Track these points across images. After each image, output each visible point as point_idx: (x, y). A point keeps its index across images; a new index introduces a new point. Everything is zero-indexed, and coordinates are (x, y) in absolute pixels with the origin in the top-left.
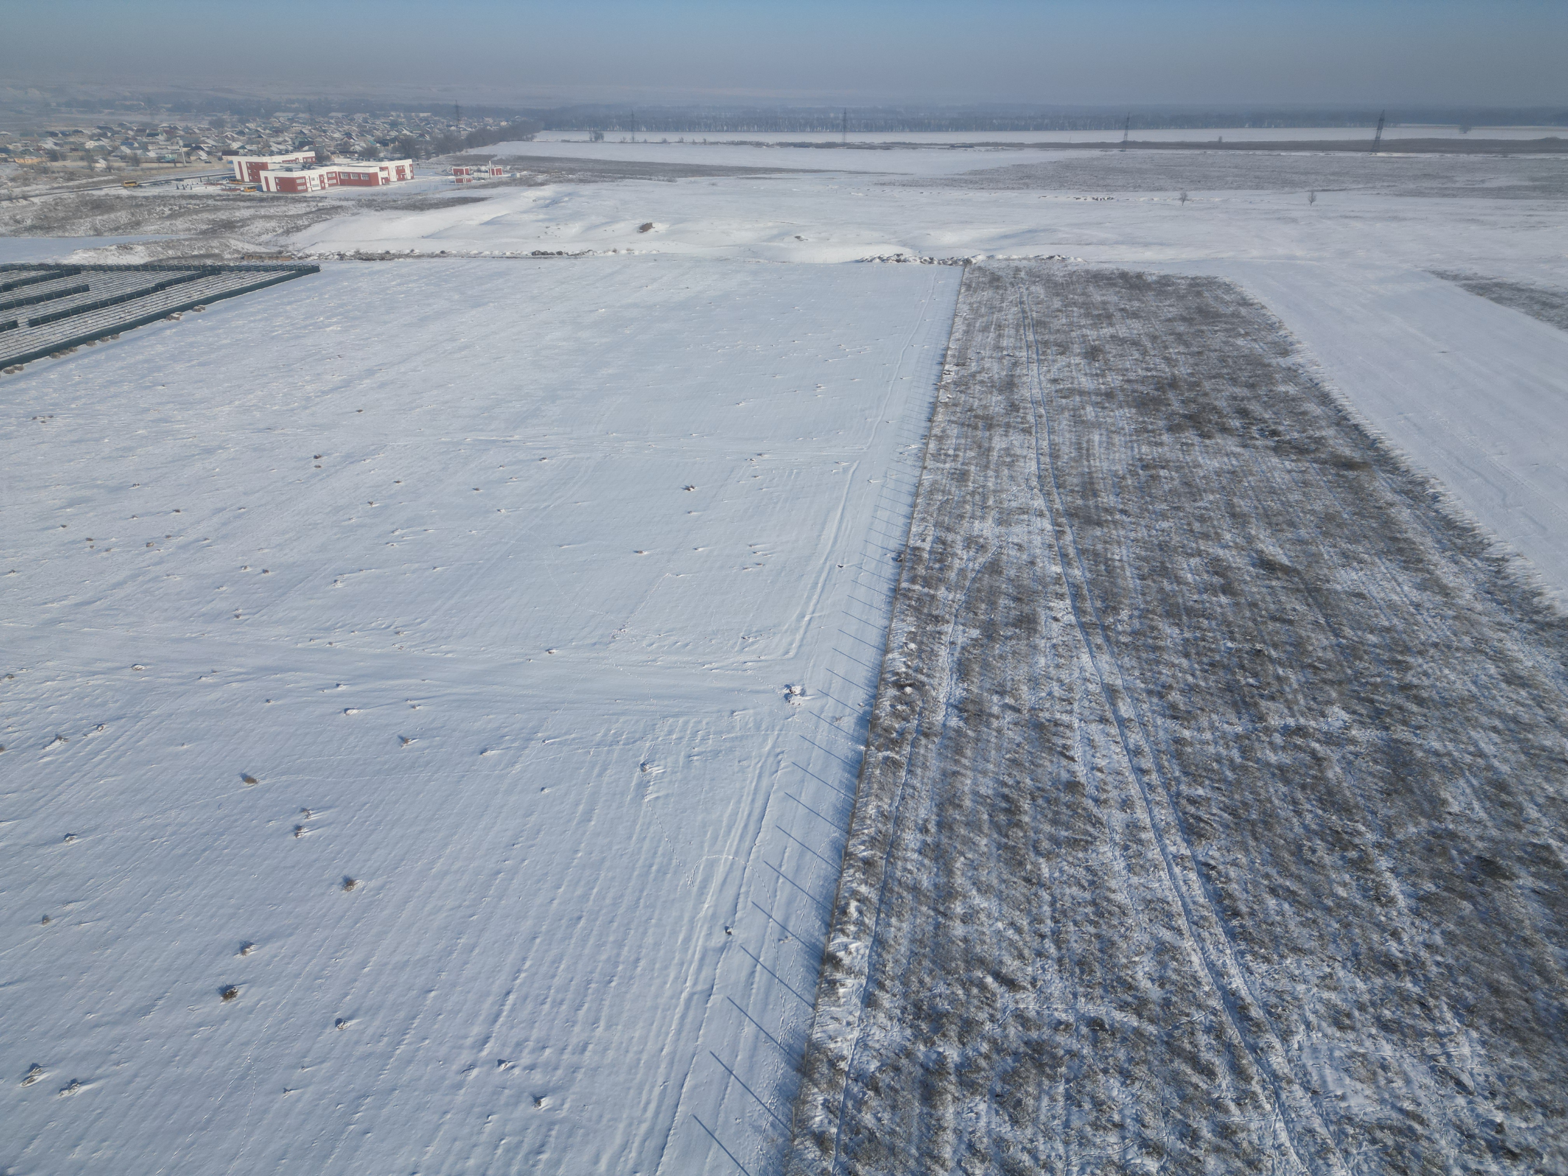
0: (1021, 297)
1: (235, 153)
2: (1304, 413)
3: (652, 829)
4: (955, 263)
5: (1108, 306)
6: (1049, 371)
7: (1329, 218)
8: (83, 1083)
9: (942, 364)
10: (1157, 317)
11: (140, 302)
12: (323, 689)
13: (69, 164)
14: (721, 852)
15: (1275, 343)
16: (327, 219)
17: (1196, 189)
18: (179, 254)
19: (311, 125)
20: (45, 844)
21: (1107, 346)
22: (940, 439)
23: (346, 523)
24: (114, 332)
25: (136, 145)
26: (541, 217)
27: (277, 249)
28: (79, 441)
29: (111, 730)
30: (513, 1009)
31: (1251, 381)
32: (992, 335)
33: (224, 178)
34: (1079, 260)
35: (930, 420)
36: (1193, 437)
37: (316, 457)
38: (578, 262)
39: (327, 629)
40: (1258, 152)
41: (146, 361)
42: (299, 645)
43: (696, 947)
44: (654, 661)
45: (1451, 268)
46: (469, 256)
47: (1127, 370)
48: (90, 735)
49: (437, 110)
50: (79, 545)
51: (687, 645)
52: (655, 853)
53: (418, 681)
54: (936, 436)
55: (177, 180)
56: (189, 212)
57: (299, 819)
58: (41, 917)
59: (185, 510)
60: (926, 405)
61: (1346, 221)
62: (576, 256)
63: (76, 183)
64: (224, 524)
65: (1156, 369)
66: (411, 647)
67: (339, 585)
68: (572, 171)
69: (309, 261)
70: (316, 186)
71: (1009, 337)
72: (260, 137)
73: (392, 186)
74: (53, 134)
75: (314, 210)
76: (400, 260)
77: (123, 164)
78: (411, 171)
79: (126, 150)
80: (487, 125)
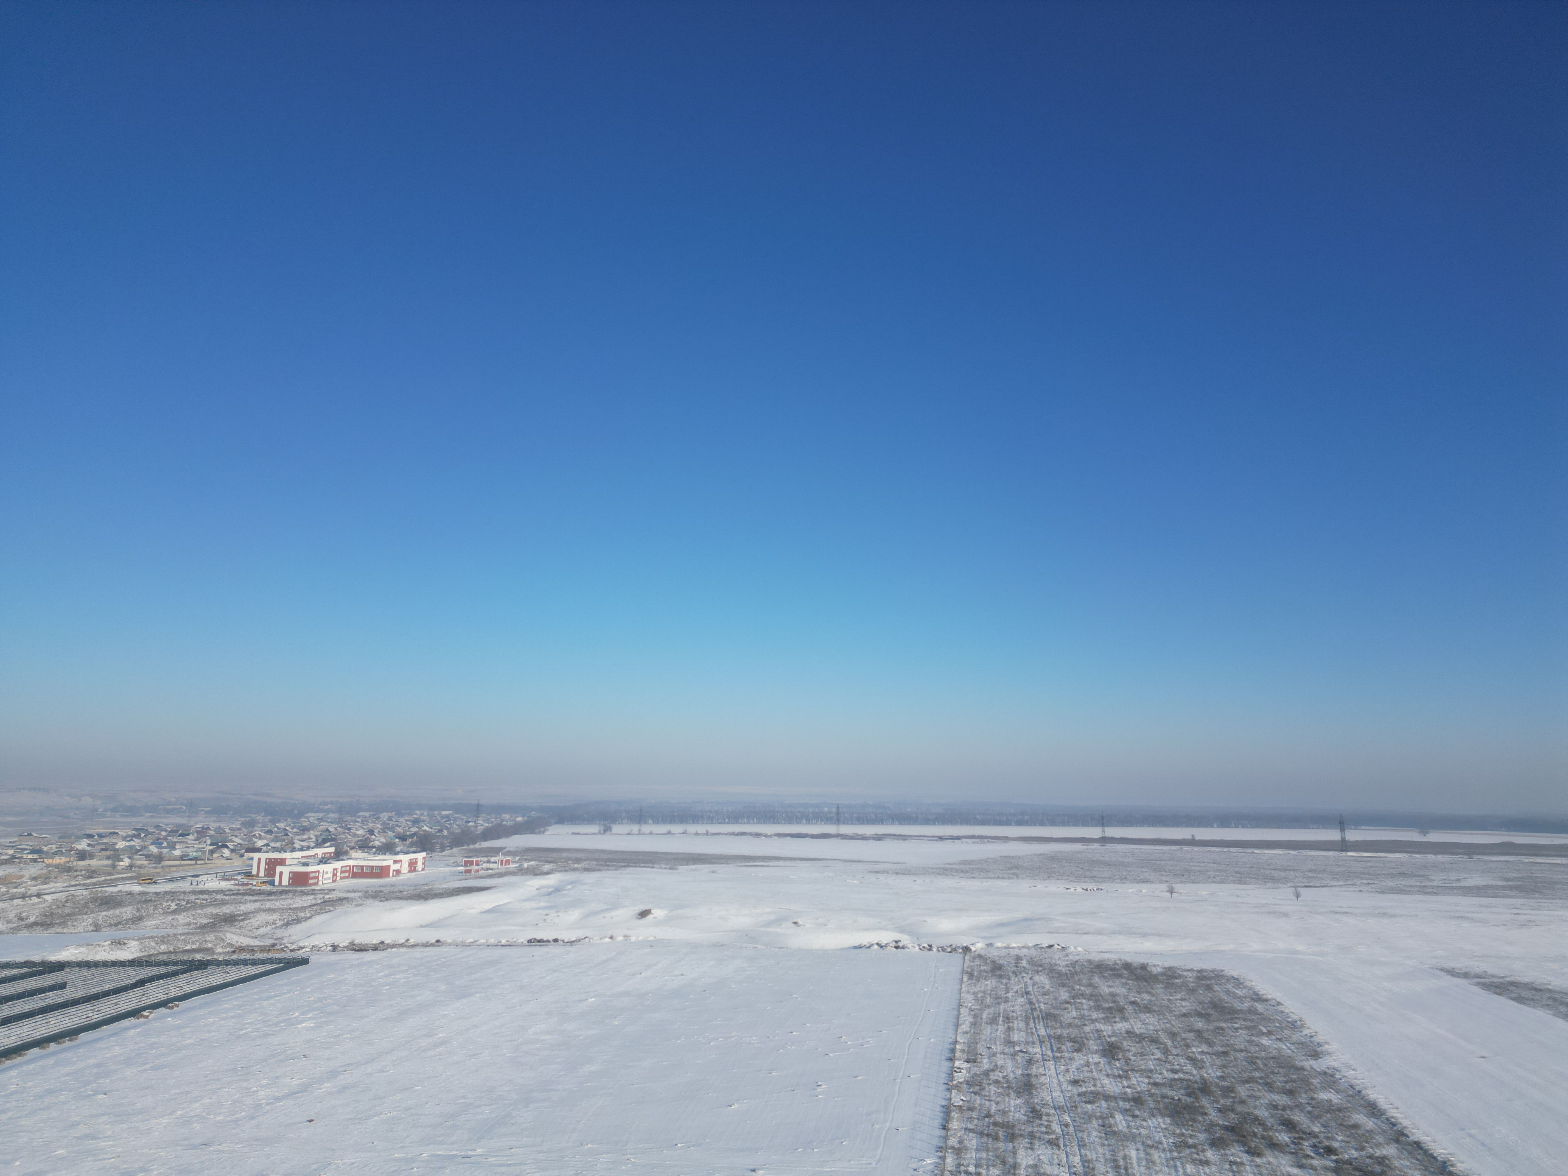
0: (1026, 987)
1: (259, 850)
2: (1356, 1126)
4: (954, 950)
5: (1118, 998)
6: (1067, 1071)
7: (1319, 913)
9: (951, 1060)
10: (1171, 1012)
11: (113, 999)
13: (94, 863)
15: (1302, 1043)
16: (330, 911)
17: (1181, 882)
18: (171, 949)
19: (338, 823)
21: (1125, 1043)
22: (958, 1151)
24: (74, 1033)
25: (165, 844)
26: (542, 904)
27: (272, 942)
31: (1288, 1086)
32: (1001, 1028)
33: (239, 874)
34: (1080, 949)
35: (944, 1128)
36: (1240, 1154)
38: (573, 949)
40: (1232, 850)
45: (1460, 964)
46: (464, 945)
47: (1151, 1071)
49: (458, 808)
54: (952, 1147)
55: (193, 876)
56: (195, 906)
60: (939, 1109)
61: (1337, 916)
62: (571, 943)
63: (94, 880)
65: (1181, 1071)
68: (578, 861)
69: (300, 954)
70: (329, 879)
71: (1020, 1030)
72: (287, 835)
73: (400, 878)
74: (89, 836)
75: (319, 902)
76: (394, 949)
77: (146, 862)
78: (423, 863)
79: (153, 849)
80: (504, 820)
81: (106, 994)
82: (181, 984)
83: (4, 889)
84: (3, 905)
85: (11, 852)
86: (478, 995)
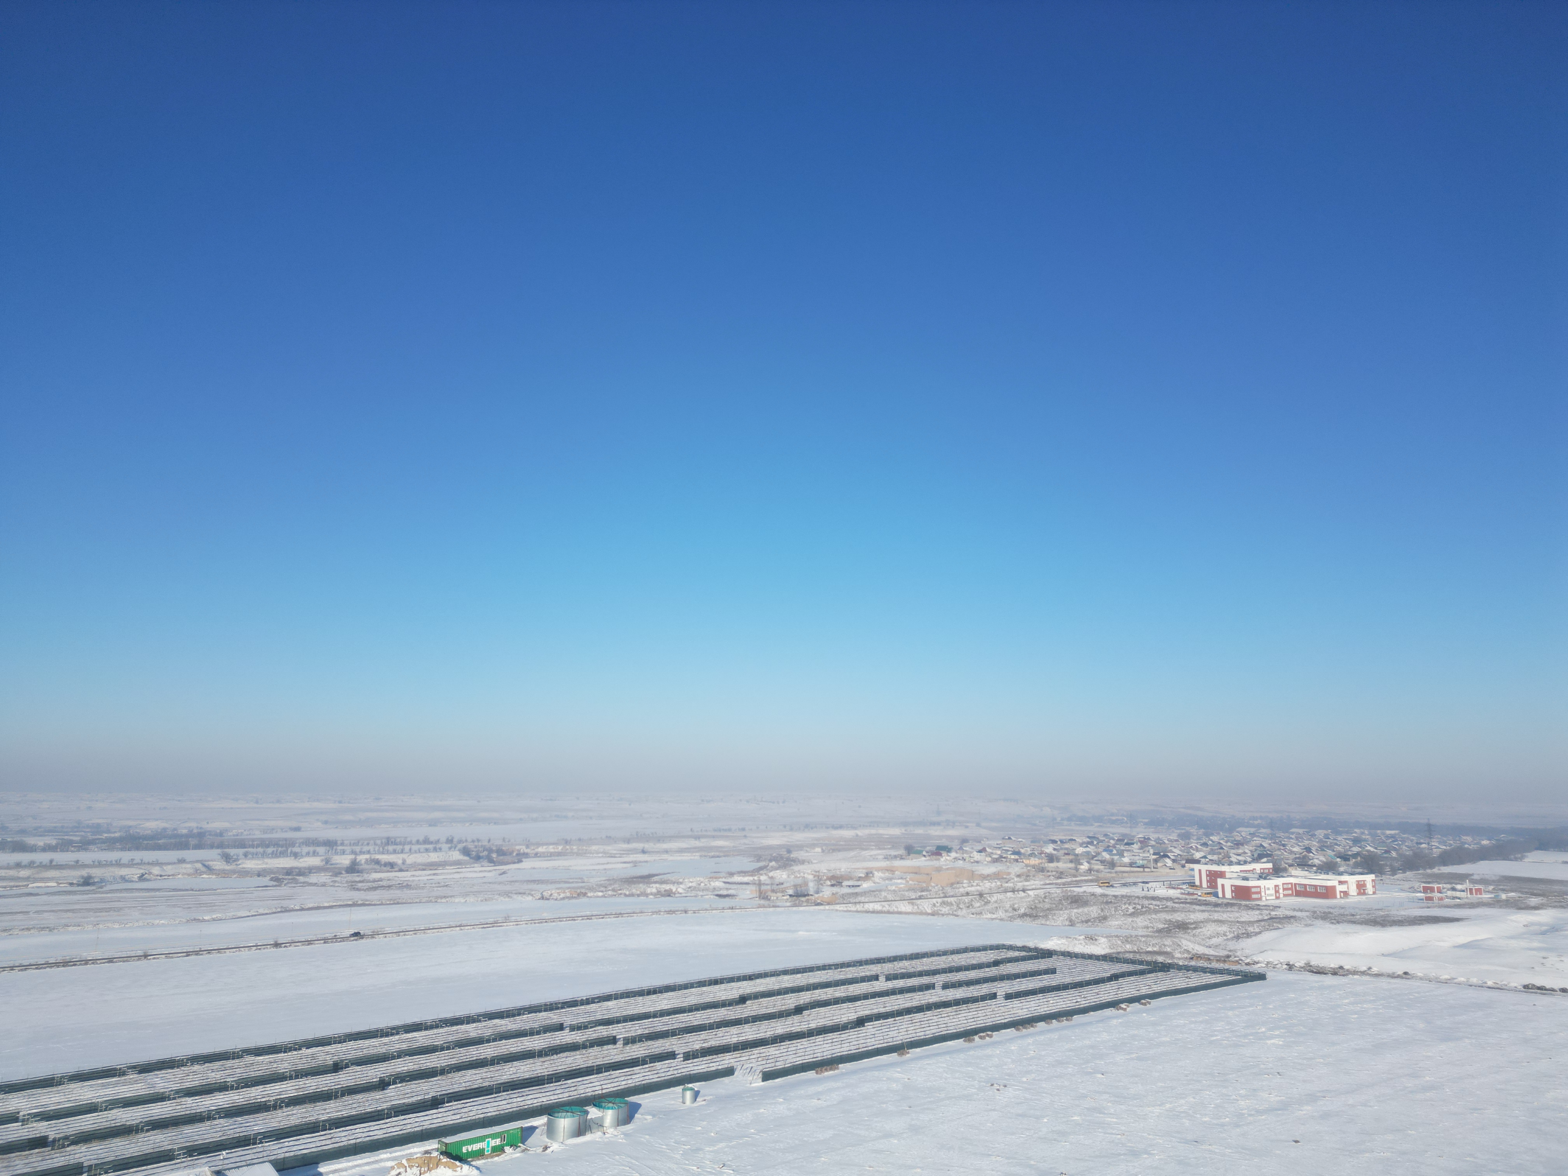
1: (1197, 862)
11: (1095, 989)
13: (1061, 865)
16: (1278, 928)
18: (1136, 949)
19: (1271, 839)
24: (1068, 1014)
25: (1115, 852)
27: (1226, 953)
28: (1023, 1115)
33: (1184, 883)
41: (1092, 1047)
49: (1404, 827)
55: (1143, 882)
56: (1149, 911)
63: (1063, 880)
69: (1256, 969)
70: (1272, 895)
72: (1222, 848)
73: (1350, 900)
74: (1054, 842)
75: (1266, 918)
76: (1355, 977)
77: (1102, 867)
78: (1373, 887)
79: (1106, 856)
80: (1466, 843)
81: (1088, 983)
82: (1149, 983)
83: (999, 883)
84: (1001, 896)
85: (999, 852)
86: (1467, 1041)
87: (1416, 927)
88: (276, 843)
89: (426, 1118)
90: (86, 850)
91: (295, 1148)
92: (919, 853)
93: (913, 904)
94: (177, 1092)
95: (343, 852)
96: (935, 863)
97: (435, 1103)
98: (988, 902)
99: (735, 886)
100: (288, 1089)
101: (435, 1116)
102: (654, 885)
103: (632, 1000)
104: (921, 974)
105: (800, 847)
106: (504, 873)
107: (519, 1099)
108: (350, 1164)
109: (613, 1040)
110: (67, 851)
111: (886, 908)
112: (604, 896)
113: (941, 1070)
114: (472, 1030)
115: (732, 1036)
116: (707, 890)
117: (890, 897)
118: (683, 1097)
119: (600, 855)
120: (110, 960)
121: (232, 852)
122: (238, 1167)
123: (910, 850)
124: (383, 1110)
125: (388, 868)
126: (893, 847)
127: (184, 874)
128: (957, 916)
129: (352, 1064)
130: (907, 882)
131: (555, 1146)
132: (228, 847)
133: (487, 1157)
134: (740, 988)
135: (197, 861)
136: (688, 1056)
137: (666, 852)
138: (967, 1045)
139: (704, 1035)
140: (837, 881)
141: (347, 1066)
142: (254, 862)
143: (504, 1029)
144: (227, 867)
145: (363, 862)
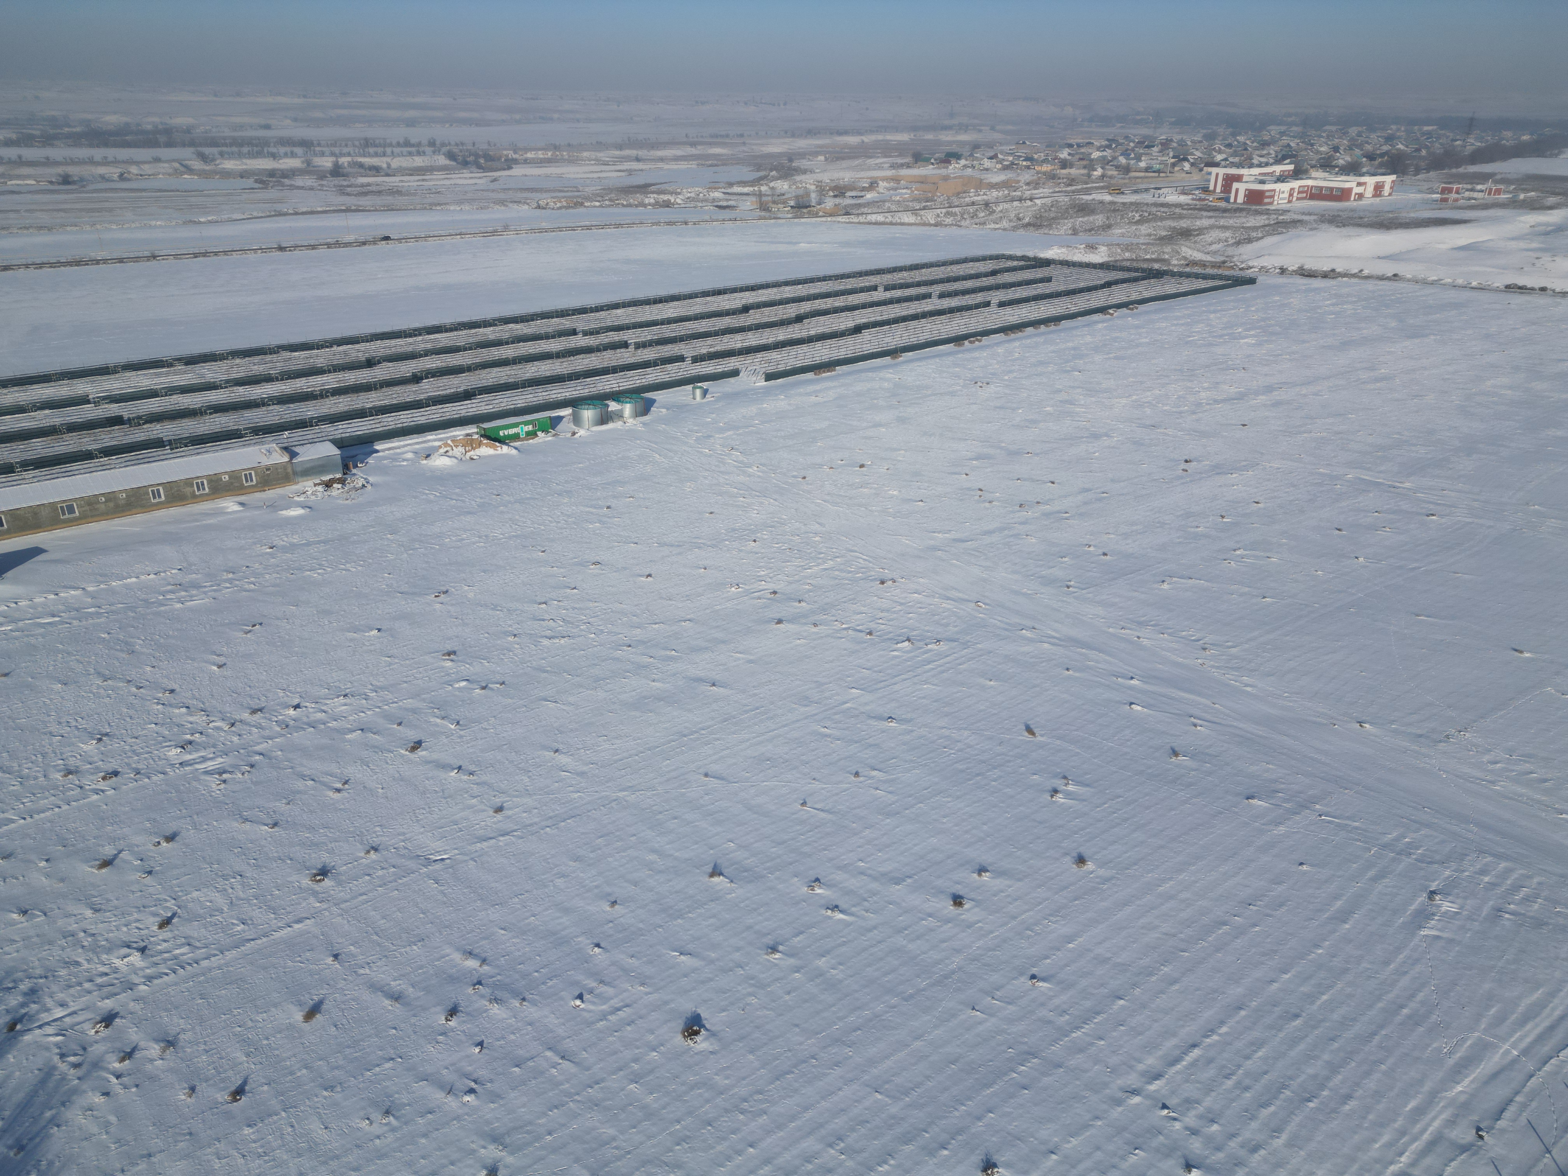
1: (1217, 165)
3: (1418, 968)
8: (841, 912)
11: (1086, 296)
12: (1117, 677)
13: (1073, 171)
14: (1504, 1040)
16: (1282, 233)
18: (1134, 257)
19: (1301, 138)
20: (874, 718)
23: (1192, 530)
24: (1056, 320)
25: (1132, 155)
27: (1222, 259)
28: (1000, 408)
29: (946, 648)
30: (1193, 1064)
33: (1198, 189)
37: (1186, 461)
39: (1140, 624)
41: (1074, 349)
42: (1111, 630)
43: (1429, 1124)
44: (1493, 782)
46: (1425, 282)
48: (929, 646)
49: (1444, 123)
50: (972, 493)
51: (1545, 780)
52: (1413, 996)
53: (1208, 702)
55: (1156, 189)
56: (1156, 219)
57: (1059, 783)
58: (854, 772)
59: (1059, 483)
62: (1564, 294)
63: (1073, 188)
64: (1085, 503)
66: (1213, 667)
67: (1165, 586)
69: (1249, 273)
70: (1284, 199)
72: (1246, 149)
73: (1363, 202)
74: (1070, 146)
75: (1272, 222)
76: (1345, 279)
77: (1116, 173)
78: (1391, 188)
79: (1122, 160)
80: (1503, 139)
81: (1081, 291)
82: (1140, 289)
83: (1006, 192)
84: (1006, 206)
85: (1011, 158)
86: (1432, 337)
87: (1421, 230)
88: (249, 142)
89: (462, 407)
90: (52, 145)
91: (349, 430)
92: (927, 161)
93: (916, 215)
94: (227, 381)
95: (323, 154)
96: (943, 172)
97: (468, 395)
98: (994, 211)
99: (735, 197)
100: (330, 381)
101: (469, 406)
102: (652, 196)
103: (639, 308)
104: (919, 284)
105: (802, 155)
106: (495, 180)
107: (544, 394)
108: (402, 443)
109: (625, 345)
110: (32, 146)
111: (889, 219)
112: (601, 206)
113: (930, 371)
114: (490, 333)
115: (737, 341)
116: (706, 200)
117: (894, 208)
118: (694, 394)
119: (593, 162)
120: (121, 260)
121: (207, 151)
122: (302, 445)
123: (919, 158)
124: (421, 400)
125: (374, 172)
126: (901, 155)
127: (164, 174)
128: (961, 226)
129: (384, 361)
130: (913, 192)
131: (582, 432)
132: (201, 145)
133: (523, 440)
134: (742, 298)
135: (174, 161)
136: (696, 360)
137: (662, 159)
138: (957, 348)
139: (710, 341)
140: (840, 191)
141: (379, 362)
142: (232, 162)
143: (520, 333)
144: (207, 168)
145: (346, 164)
